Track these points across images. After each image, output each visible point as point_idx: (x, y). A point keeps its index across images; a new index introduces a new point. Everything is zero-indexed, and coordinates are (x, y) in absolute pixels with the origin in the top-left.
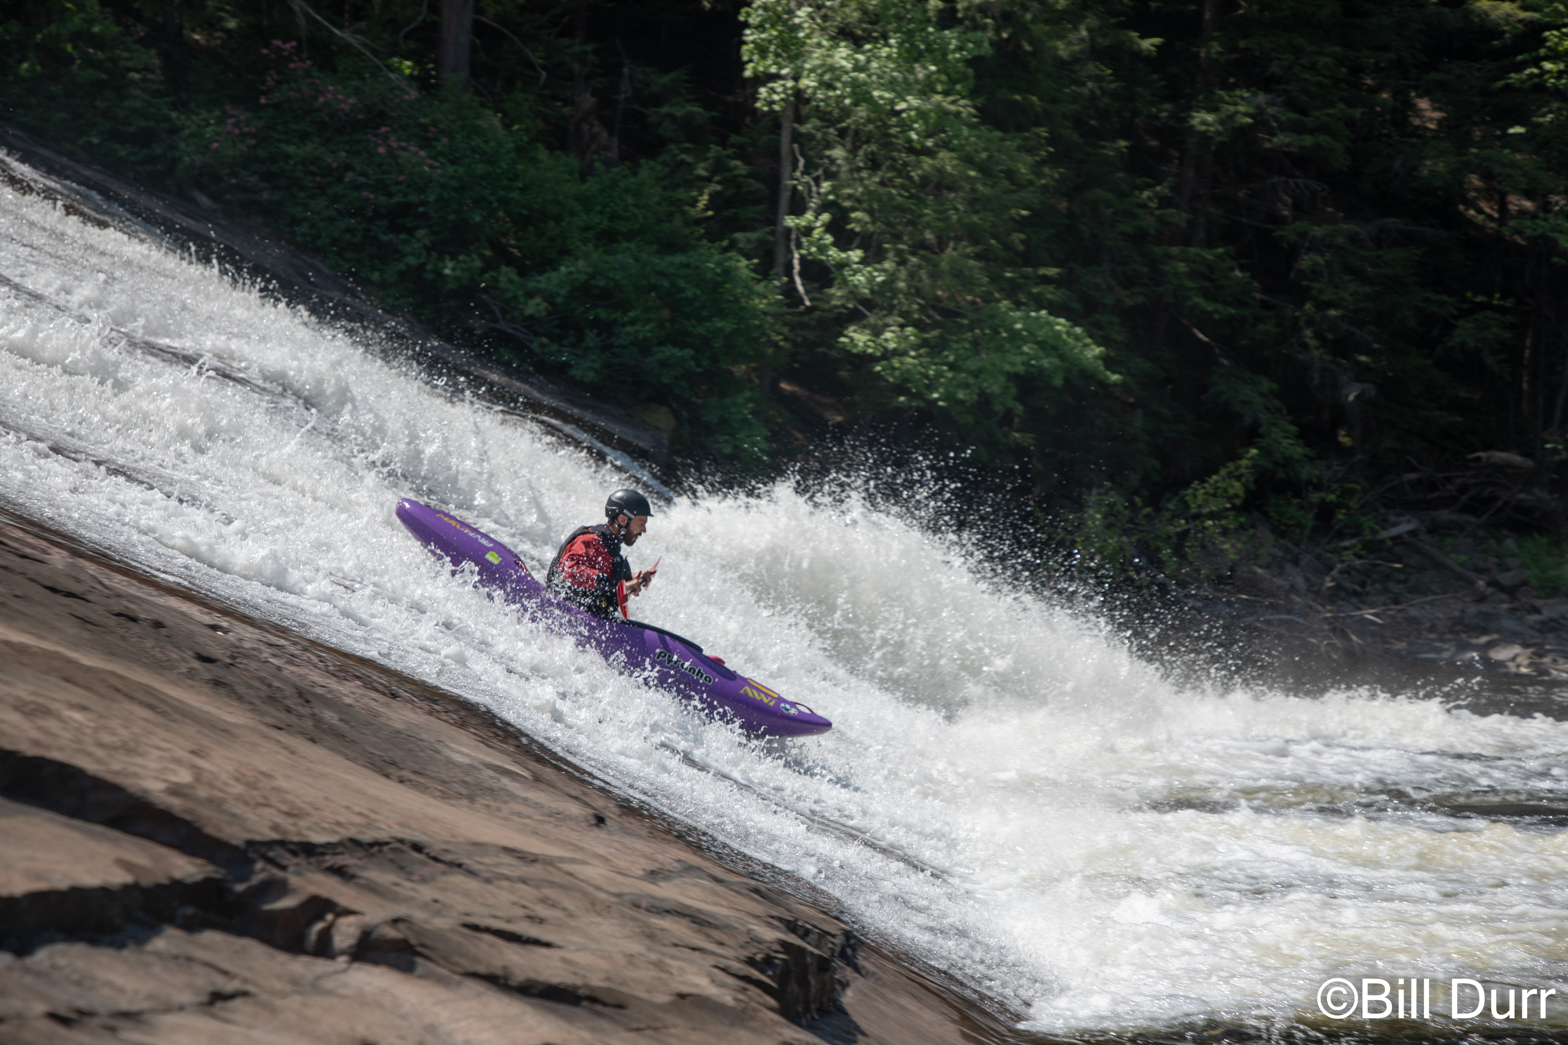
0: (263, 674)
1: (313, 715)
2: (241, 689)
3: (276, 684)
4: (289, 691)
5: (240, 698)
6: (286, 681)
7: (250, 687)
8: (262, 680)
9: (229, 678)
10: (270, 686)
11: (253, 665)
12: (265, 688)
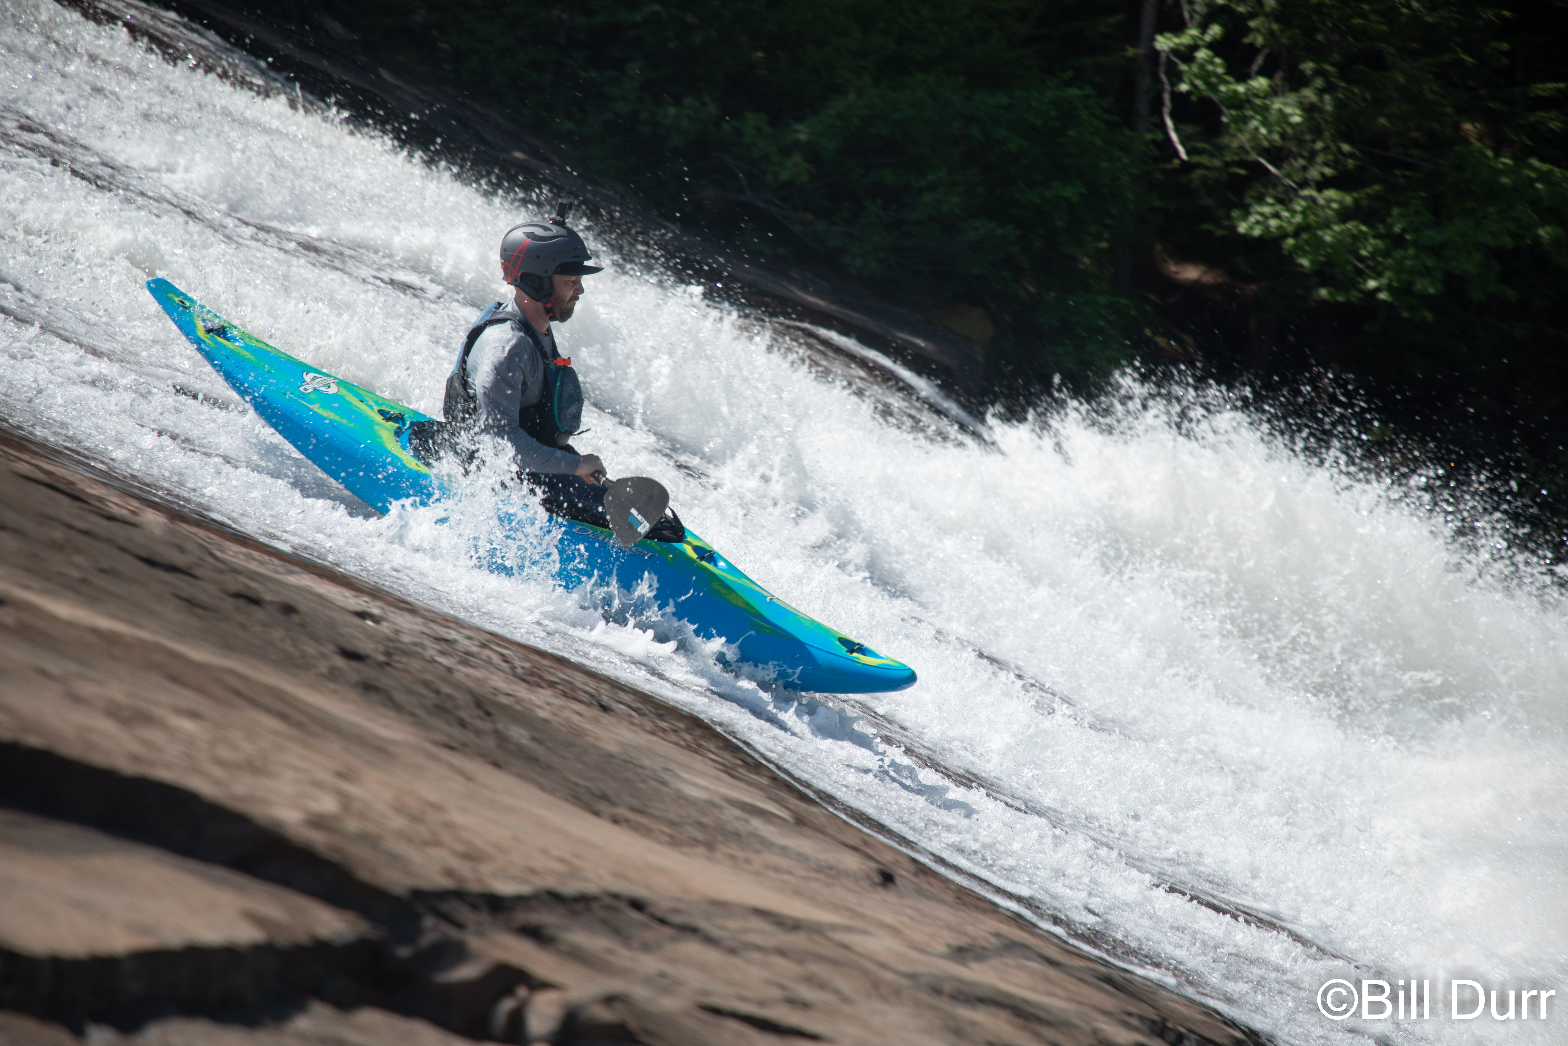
0: (428, 677)
1: (497, 733)
2: (400, 697)
3: (446, 689)
4: (462, 698)
5: (397, 707)
6: (458, 686)
7: (411, 692)
8: (426, 684)
9: (383, 679)
10: (437, 692)
11: (415, 665)
12: (431, 695)
